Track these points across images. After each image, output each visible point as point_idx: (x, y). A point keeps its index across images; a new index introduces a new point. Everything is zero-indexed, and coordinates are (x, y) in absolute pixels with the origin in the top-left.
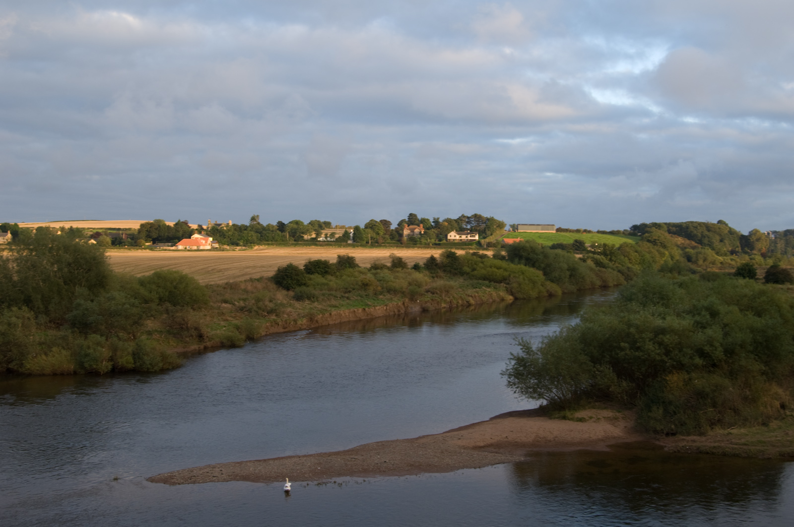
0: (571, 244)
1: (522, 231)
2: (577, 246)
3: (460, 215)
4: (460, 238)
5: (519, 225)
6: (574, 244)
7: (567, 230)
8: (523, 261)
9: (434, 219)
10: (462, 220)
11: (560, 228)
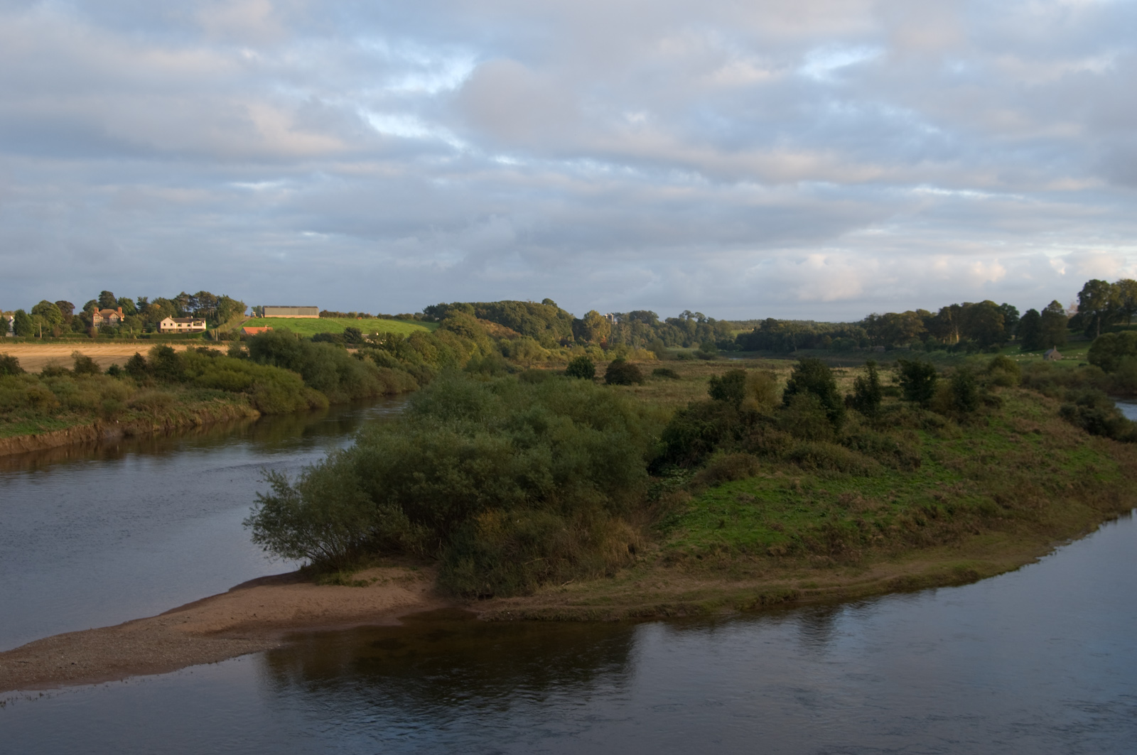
0: (342, 334)
1: (271, 316)
2: (349, 336)
3: (179, 294)
4: (180, 328)
5: (266, 307)
6: (345, 334)
7: (335, 315)
8: (273, 360)
9: (140, 299)
10: (181, 301)
11: (325, 311)
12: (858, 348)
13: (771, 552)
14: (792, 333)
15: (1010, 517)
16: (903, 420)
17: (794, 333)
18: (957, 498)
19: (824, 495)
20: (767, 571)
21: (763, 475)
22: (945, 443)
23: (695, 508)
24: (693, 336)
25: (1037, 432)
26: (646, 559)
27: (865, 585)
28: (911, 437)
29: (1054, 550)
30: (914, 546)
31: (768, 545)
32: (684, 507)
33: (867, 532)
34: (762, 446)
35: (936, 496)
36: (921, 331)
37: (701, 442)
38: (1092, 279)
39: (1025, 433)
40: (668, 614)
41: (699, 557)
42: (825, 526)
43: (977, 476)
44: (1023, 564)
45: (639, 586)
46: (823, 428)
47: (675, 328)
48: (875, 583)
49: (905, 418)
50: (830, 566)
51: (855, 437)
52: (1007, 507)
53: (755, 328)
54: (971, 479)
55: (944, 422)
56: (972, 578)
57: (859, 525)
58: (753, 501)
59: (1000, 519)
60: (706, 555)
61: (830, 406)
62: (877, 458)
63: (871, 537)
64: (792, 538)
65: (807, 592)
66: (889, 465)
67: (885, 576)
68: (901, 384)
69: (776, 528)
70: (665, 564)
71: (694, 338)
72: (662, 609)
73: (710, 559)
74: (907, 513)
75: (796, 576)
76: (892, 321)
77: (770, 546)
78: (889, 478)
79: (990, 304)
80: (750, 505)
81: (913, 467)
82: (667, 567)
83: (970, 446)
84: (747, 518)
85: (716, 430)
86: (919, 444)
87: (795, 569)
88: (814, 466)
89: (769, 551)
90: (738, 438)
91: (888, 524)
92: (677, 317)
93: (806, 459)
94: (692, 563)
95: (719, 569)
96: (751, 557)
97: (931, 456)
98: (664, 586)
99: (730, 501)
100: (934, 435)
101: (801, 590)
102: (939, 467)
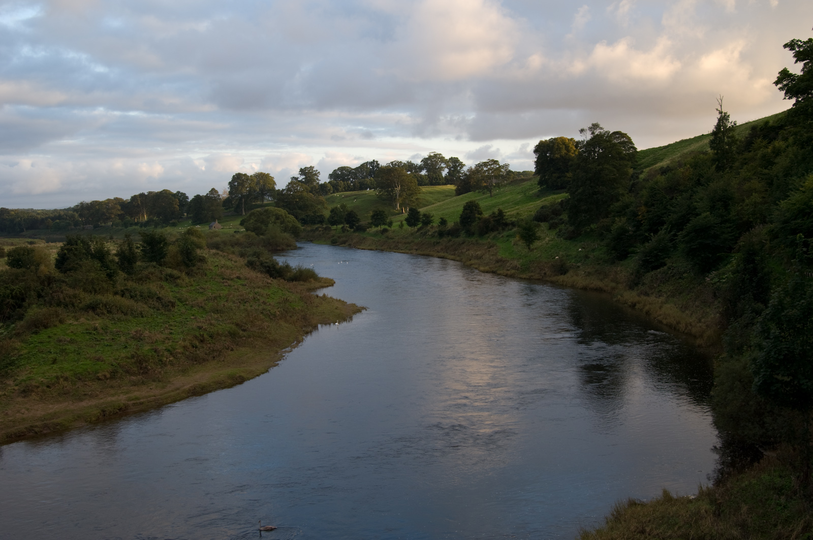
12: (73, 227)
13: (100, 377)
14: (21, 219)
15: (249, 337)
16: (151, 276)
17: (23, 218)
18: (212, 327)
19: (118, 333)
20: (101, 392)
21: (71, 322)
22: (184, 289)
23: (25, 351)
25: (239, 278)
26: (6, 393)
27: (172, 394)
28: (162, 287)
29: (284, 356)
30: (195, 363)
31: (97, 372)
32: (16, 351)
33: (162, 356)
34: (63, 301)
35: (199, 327)
36: (119, 213)
37: (11, 301)
38: (237, 172)
39: (232, 279)
40: (36, 433)
41: (48, 387)
42: (133, 355)
43: (217, 311)
44: (269, 367)
45: (7, 414)
46: (105, 285)
48: (178, 391)
49: (152, 274)
50: (143, 383)
51: (126, 289)
52: (244, 330)
54: (214, 313)
55: (179, 275)
56: (240, 380)
57: (155, 351)
58: (69, 342)
59: (244, 338)
60: (53, 384)
62: (146, 303)
63: (165, 359)
64: (112, 365)
65: (134, 403)
66: (154, 308)
67: (184, 386)
68: (141, 250)
69: (98, 360)
70: (23, 395)
72: (31, 429)
73: (57, 388)
74: (184, 340)
75: (122, 392)
76: (97, 207)
77: (98, 373)
78: (157, 317)
79: (168, 192)
80: (68, 345)
81: (171, 308)
82: (24, 397)
83: (201, 290)
84: (71, 354)
85: (23, 291)
86: (168, 292)
87: (120, 388)
88: (105, 312)
89: (98, 377)
90: (39, 296)
91: (174, 349)
93: (99, 308)
94: (43, 391)
95: (65, 394)
96: (86, 383)
97: (178, 299)
98: (27, 412)
99: (52, 344)
100: (174, 284)
101: (129, 403)
102: (187, 307)
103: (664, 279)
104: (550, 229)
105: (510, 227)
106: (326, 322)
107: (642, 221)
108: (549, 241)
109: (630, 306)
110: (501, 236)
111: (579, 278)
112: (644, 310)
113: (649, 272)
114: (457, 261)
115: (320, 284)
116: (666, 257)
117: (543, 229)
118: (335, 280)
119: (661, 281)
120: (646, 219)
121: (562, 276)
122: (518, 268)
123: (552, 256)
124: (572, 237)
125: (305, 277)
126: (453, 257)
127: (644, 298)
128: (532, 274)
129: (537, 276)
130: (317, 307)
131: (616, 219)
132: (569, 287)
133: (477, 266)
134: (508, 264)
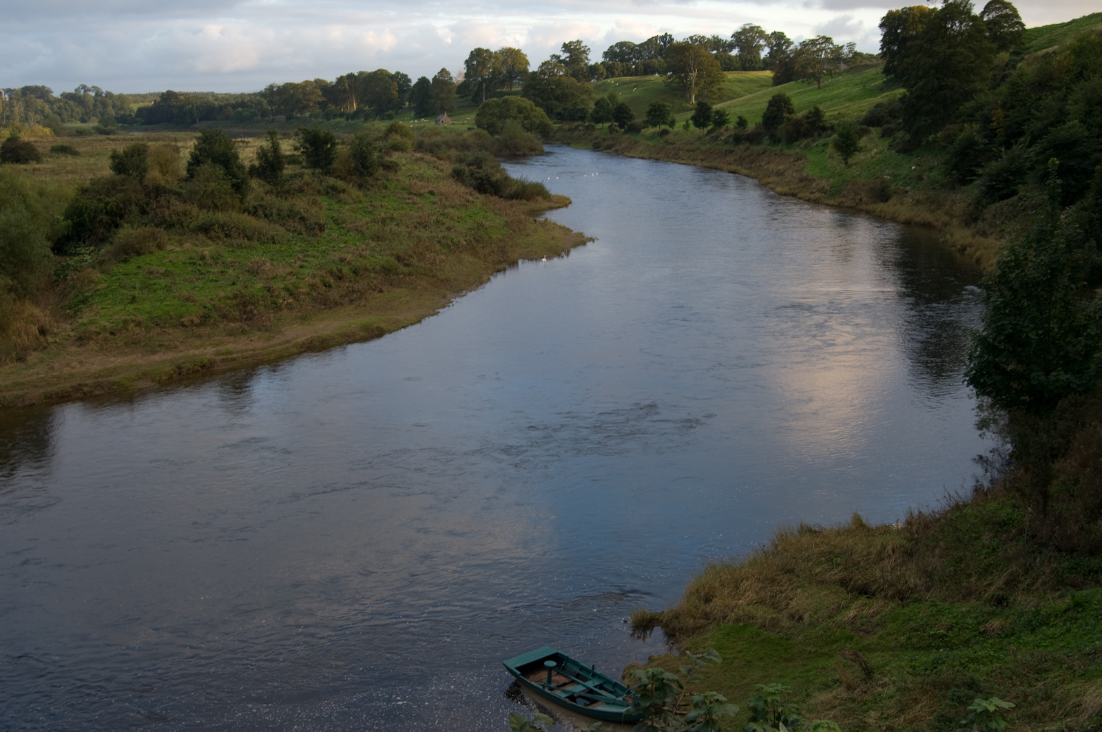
12: (260, 118)
13: (185, 323)
14: (193, 105)
15: (410, 274)
16: (306, 187)
17: (195, 105)
18: (361, 259)
19: (233, 264)
20: (182, 342)
21: (172, 248)
22: (347, 207)
23: (105, 285)
24: (91, 111)
25: (431, 193)
26: (57, 340)
27: (278, 348)
28: (315, 203)
29: (452, 302)
30: (323, 307)
31: (181, 316)
32: (93, 285)
33: (277, 296)
34: (169, 220)
35: (341, 258)
36: (320, 100)
37: (106, 218)
38: (477, 47)
39: (420, 195)
40: (85, 393)
41: (112, 333)
42: (236, 294)
43: (378, 237)
44: (424, 317)
45: (52, 368)
46: (228, 199)
47: (71, 103)
48: (287, 345)
49: (308, 186)
50: (243, 332)
51: (261, 206)
52: (407, 265)
53: (155, 101)
54: (373, 240)
55: (345, 187)
56: (379, 333)
57: (269, 290)
58: (163, 274)
59: (402, 276)
60: (119, 331)
61: (234, 176)
62: (283, 225)
63: (281, 301)
64: (205, 307)
65: (223, 359)
66: (295, 231)
67: (297, 338)
68: (302, 152)
69: (188, 300)
70: (78, 344)
71: (92, 113)
72: (78, 388)
73: (124, 335)
74: (314, 276)
75: (211, 344)
76: (291, 91)
77: (183, 317)
78: (295, 244)
79: (384, 72)
80: (161, 279)
81: (318, 232)
82: (80, 346)
83: (371, 209)
84: (158, 291)
85: (121, 205)
86: (323, 209)
87: (210, 338)
88: (222, 236)
89: (183, 322)
90: (143, 212)
91: (297, 288)
92: (73, 91)
93: (213, 230)
94: (105, 339)
95: (134, 343)
96: (164, 330)
97: (334, 221)
98: (78, 366)
99: (140, 276)
100: (336, 200)
101: (217, 358)
102: (342, 231)
103: (1011, 214)
104: (883, 136)
105: (829, 132)
106: (534, 257)
107: (996, 129)
108: (876, 153)
109: (959, 250)
110: (815, 144)
111: (903, 208)
112: (975, 257)
113: (994, 202)
114: (753, 178)
115: (549, 204)
116: (1020, 183)
117: (872, 136)
118: (572, 199)
119: (1006, 217)
120: (1002, 127)
121: (882, 204)
122: (827, 190)
123: (874, 176)
124: (907, 149)
125: (532, 194)
126: (746, 172)
127: (979, 239)
128: (843, 200)
129: (849, 203)
130: (528, 235)
131: (966, 125)
132: (888, 219)
133: (771, 186)
134: (814, 185)
